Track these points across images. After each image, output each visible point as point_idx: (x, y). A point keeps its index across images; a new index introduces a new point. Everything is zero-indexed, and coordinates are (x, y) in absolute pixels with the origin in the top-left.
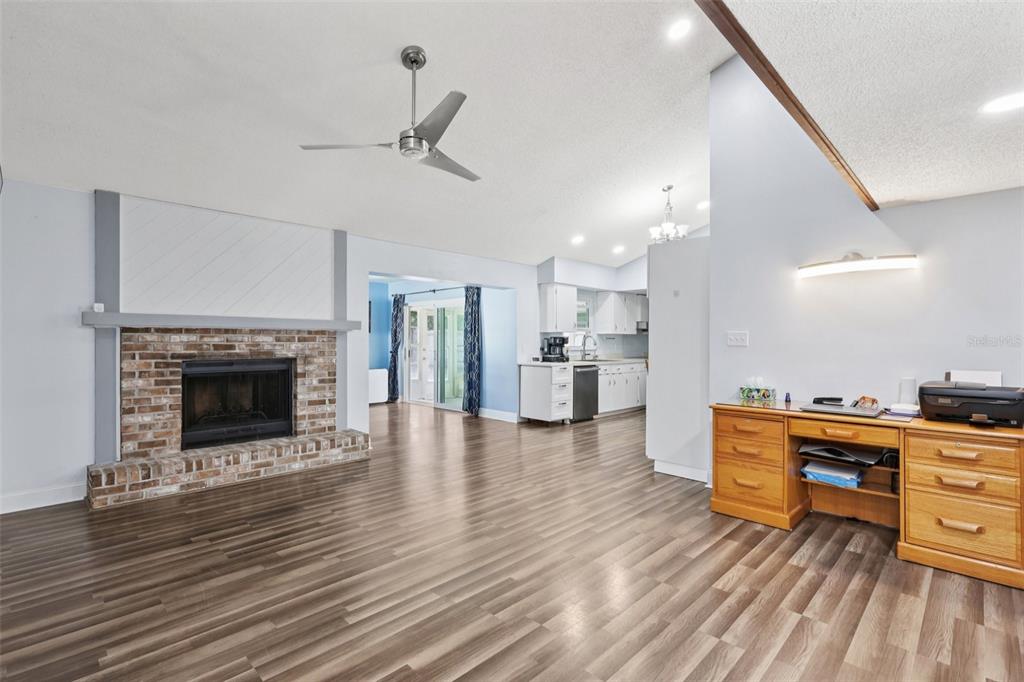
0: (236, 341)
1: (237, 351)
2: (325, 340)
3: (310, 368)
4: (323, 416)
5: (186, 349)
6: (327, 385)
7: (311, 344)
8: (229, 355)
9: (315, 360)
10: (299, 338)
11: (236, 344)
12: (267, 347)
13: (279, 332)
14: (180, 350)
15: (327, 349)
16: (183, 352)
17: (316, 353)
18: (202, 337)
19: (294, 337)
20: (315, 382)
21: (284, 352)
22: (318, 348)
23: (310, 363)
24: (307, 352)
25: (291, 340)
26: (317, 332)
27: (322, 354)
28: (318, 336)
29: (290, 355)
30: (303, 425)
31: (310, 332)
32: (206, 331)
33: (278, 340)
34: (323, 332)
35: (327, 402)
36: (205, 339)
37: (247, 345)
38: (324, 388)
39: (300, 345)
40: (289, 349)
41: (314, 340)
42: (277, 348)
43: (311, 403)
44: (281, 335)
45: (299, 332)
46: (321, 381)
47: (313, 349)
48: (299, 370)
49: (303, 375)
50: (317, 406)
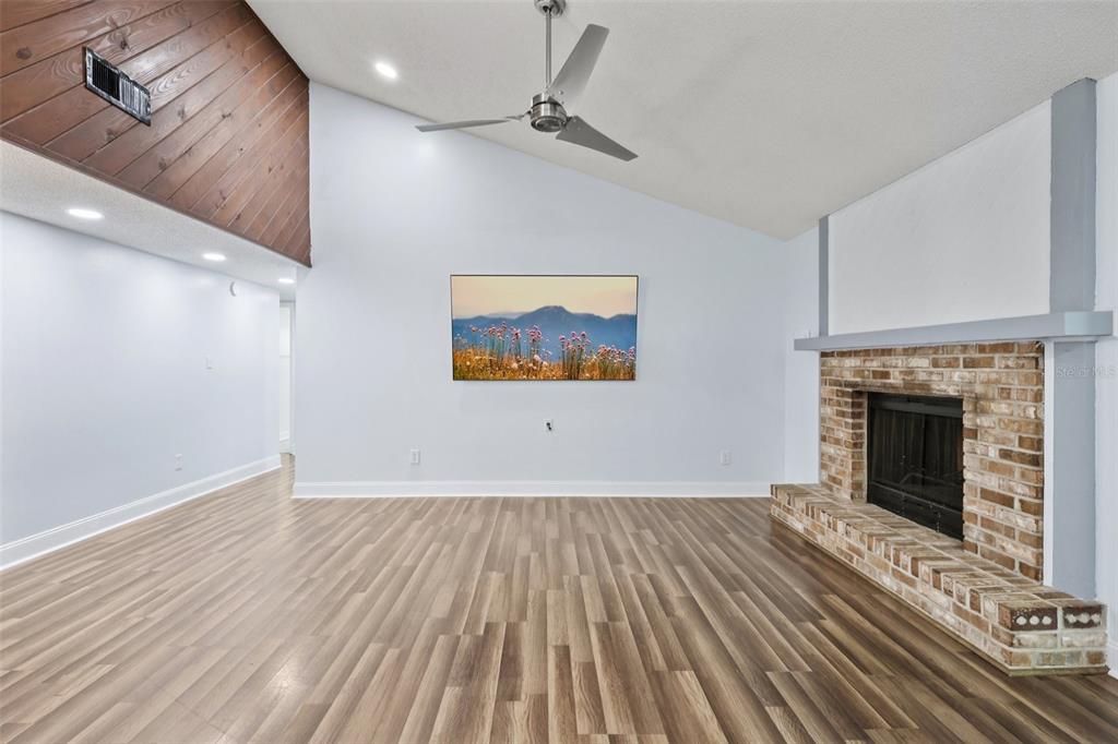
0: (891, 367)
1: (891, 381)
2: (1010, 363)
3: (984, 421)
4: (1009, 532)
5: (854, 376)
6: (1018, 467)
7: (982, 373)
8: (884, 385)
9: (993, 406)
10: (964, 360)
11: (891, 370)
12: (922, 377)
13: (936, 349)
14: (849, 377)
15: (1016, 385)
16: (852, 379)
17: (993, 391)
18: (865, 361)
19: (957, 359)
20: (993, 454)
21: (943, 387)
22: (997, 381)
23: (984, 412)
24: (979, 389)
25: (952, 364)
26: (995, 348)
27: (1005, 393)
28: (997, 356)
29: (952, 392)
30: (973, 532)
31: (982, 349)
32: (867, 353)
33: (935, 364)
34: (1006, 347)
35: (1017, 504)
36: (868, 364)
37: (901, 372)
38: (1010, 471)
39: (966, 374)
40: (951, 382)
41: (989, 363)
42: (934, 377)
43: (986, 494)
44: (941, 354)
45: (965, 348)
46: (1006, 454)
47: (988, 383)
48: (967, 423)
49: (974, 434)
50: (998, 506)
